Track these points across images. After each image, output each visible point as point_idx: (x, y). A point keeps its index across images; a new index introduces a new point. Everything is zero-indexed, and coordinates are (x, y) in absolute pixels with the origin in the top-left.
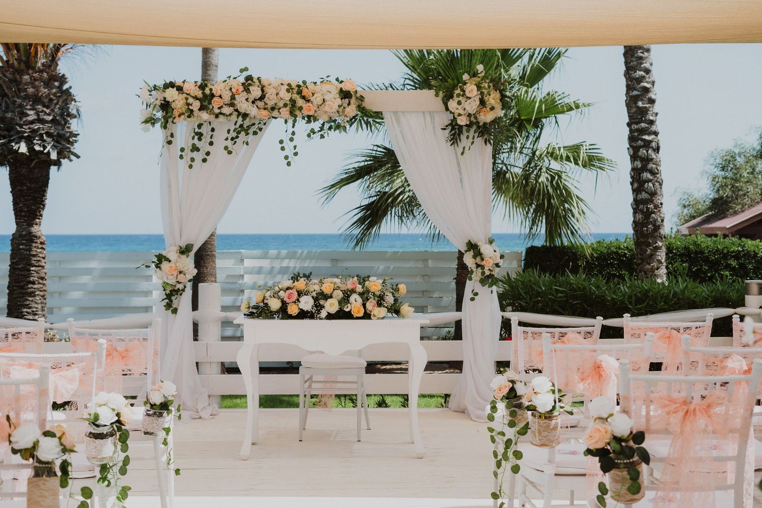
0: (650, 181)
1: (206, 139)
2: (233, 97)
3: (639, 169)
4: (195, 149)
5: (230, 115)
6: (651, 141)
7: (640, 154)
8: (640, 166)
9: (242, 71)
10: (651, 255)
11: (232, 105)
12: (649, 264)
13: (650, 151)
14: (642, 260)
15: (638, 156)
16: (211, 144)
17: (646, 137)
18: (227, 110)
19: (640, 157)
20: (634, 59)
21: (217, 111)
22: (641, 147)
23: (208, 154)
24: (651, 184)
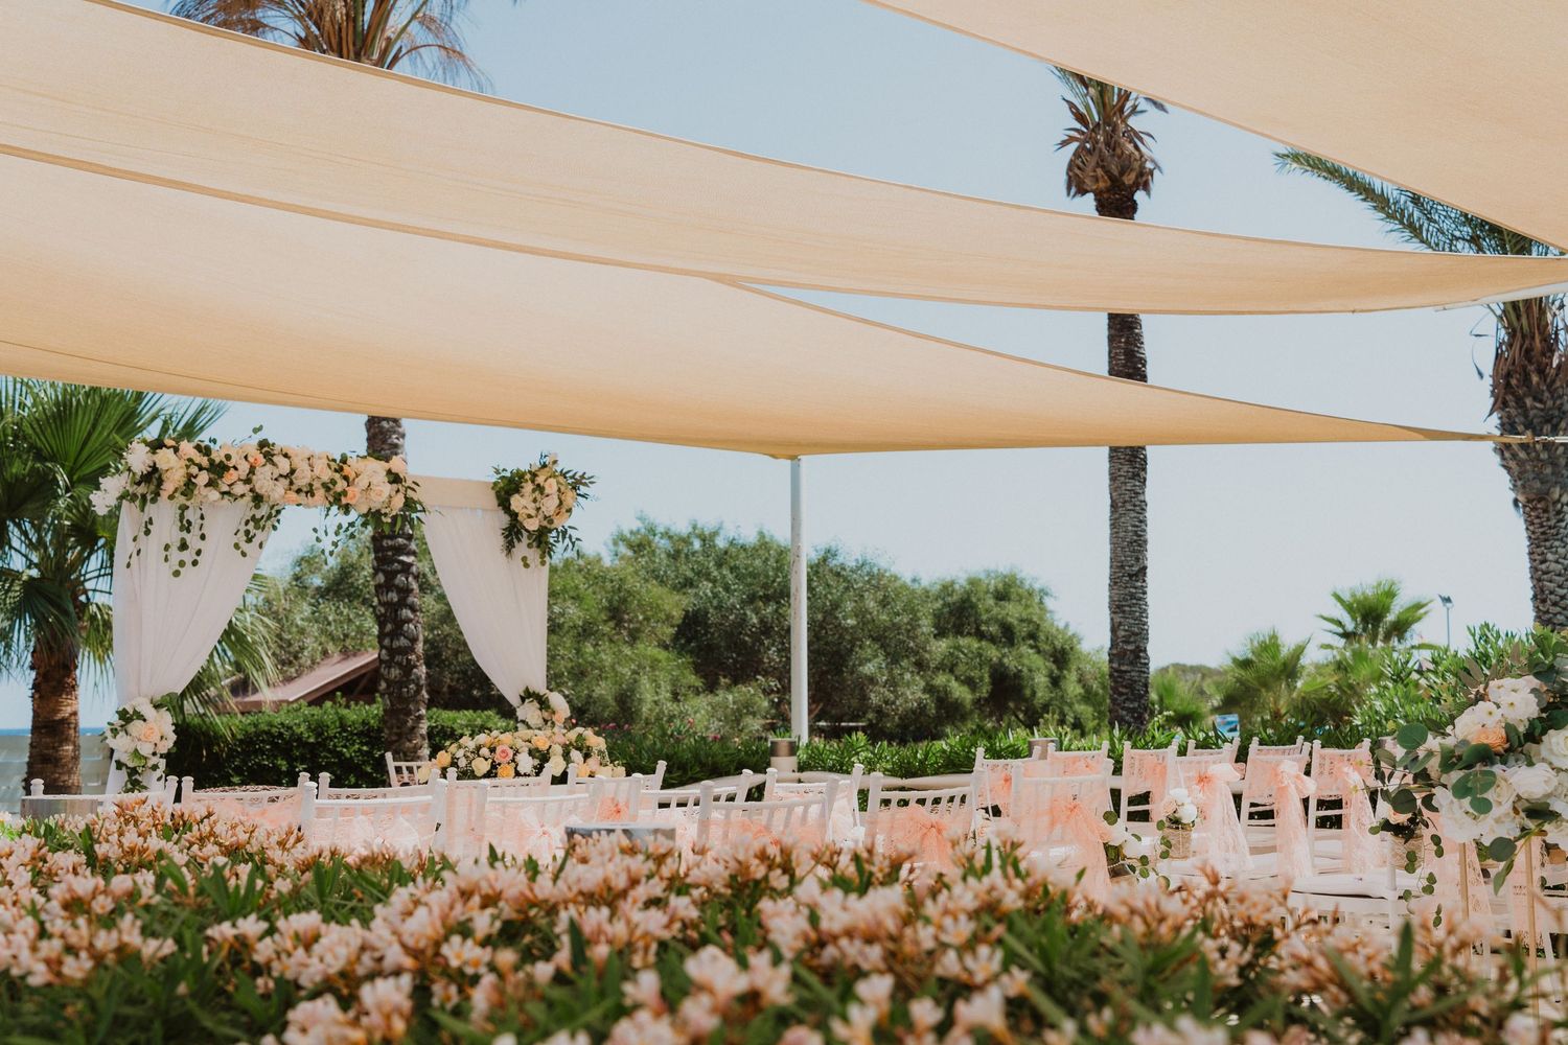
0: (409, 621)
1: (195, 529)
2: (252, 470)
3: (395, 604)
4: (184, 546)
5: (243, 496)
6: (411, 565)
7: (397, 581)
8: (396, 599)
9: (256, 431)
10: (413, 728)
11: (248, 481)
12: (410, 741)
13: (410, 579)
14: (400, 735)
15: (394, 585)
16: (203, 537)
17: (404, 558)
18: (240, 489)
19: (397, 587)
20: (386, 447)
21: (226, 489)
22: (398, 572)
23: (199, 553)
24: (411, 626)
